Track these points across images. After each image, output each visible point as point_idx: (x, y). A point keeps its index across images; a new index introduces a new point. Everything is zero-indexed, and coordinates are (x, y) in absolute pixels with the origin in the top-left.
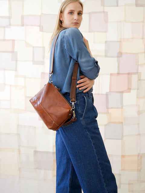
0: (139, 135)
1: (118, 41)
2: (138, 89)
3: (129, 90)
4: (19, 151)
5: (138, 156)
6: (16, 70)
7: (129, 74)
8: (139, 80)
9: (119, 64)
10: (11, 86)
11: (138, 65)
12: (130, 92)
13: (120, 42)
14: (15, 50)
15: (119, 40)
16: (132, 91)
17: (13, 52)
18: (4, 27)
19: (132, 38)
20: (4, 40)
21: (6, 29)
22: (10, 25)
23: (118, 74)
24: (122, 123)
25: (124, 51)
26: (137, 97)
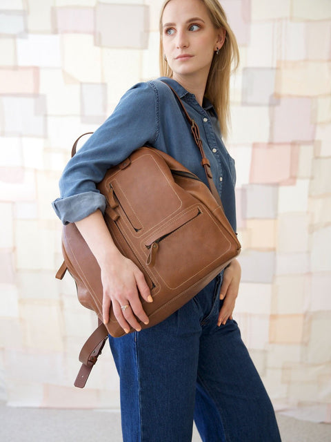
0: (309, 274)
1: (272, 68)
2: (312, 178)
3: (293, 179)
4: (61, 304)
5: (305, 315)
6: (45, 137)
7: (293, 144)
8: (317, 158)
9: (272, 123)
10: (36, 171)
11: (316, 124)
12: (293, 184)
13: (277, 69)
14: (41, 92)
15: (275, 66)
16: (298, 181)
17: (36, 95)
18: (14, 37)
19: (306, 60)
20: (16, 68)
21: (19, 41)
22: (27, 31)
23: (271, 144)
24: (274, 250)
25: (285, 90)
26: (310, 196)
